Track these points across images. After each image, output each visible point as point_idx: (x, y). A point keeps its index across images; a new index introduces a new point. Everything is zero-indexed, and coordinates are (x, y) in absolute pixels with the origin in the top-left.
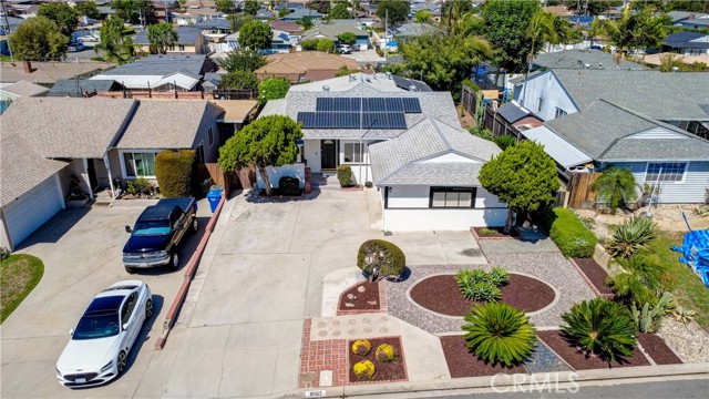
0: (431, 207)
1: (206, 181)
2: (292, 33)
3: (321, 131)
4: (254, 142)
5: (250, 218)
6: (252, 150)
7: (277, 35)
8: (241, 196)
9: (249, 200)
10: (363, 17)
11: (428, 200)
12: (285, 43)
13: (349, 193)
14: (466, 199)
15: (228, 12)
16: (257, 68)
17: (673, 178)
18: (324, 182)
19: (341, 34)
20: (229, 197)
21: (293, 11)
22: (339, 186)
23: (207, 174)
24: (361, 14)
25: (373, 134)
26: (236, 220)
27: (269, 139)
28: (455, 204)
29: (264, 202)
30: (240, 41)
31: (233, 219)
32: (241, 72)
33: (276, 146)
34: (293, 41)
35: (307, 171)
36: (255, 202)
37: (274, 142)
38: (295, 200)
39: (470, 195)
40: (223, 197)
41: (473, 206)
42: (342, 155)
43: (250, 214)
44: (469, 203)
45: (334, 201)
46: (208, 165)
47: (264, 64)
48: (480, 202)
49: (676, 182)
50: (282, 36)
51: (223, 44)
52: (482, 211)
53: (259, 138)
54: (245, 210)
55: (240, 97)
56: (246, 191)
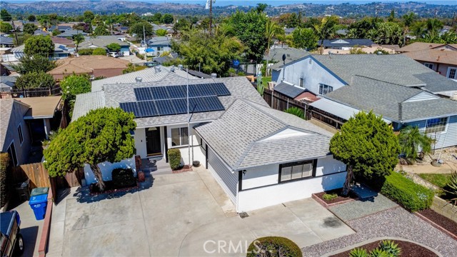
0: (280, 182)
1: (24, 184)
2: (68, 46)
3: (148, 119)
4: (89, 141)
5: (90, 224)
6: (88, 149)
7: (57, 47)
8: (70, 196)
9: (81, 200)
10: (118, 34)
11: (277, 176)
12: (65, 52)
13: (181, 175)
14: (308, 170)
15: (9, 32)
16: (49, 70)
18: (154, 168)
19: (109, 44)
20: (57, 200)
21: (63, 32)
22: (170, 169)
23: (23, 177)
24: (116, 33)
25: (198, 118)
26: (74, 229)
27: (106, 135)
28: (298, 175)
29: (99, 199)
30: (26, 51)
31: (68, 228)
32: (34, 74)
33: (115, 141)
34: (71, 51)
35: (138, 159)
36: (89, 201)
37: (112, 137)
38: (132, 192)
39: (311, 165)
40: (50, 203)
41: (314, 176)
42: (169, 140)
43: (87, 218)
44: (310, 173)
45: (171, 186)
46: (24, 167)
47: (54, 66)
48: (319, 171)
49: (442, 133)
50: (60, 47)
51: (10, 55)
52: (321, 178)
53: (93, 135)
54: (80, 214)
55: (39, 95)
56: (74, 190)
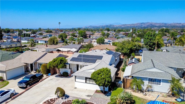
16: (91, 48)
17: (157, 84)
21: (119, 35)
26: (48, 80)
35: (71, 71)
42: (79, 68)
43: (52, 79)
49: (159, 85)
